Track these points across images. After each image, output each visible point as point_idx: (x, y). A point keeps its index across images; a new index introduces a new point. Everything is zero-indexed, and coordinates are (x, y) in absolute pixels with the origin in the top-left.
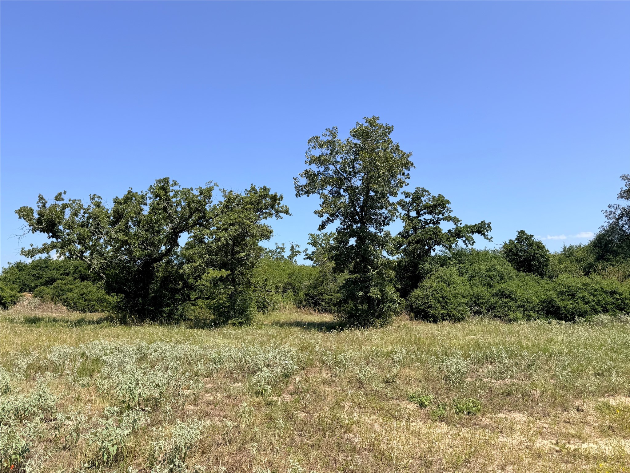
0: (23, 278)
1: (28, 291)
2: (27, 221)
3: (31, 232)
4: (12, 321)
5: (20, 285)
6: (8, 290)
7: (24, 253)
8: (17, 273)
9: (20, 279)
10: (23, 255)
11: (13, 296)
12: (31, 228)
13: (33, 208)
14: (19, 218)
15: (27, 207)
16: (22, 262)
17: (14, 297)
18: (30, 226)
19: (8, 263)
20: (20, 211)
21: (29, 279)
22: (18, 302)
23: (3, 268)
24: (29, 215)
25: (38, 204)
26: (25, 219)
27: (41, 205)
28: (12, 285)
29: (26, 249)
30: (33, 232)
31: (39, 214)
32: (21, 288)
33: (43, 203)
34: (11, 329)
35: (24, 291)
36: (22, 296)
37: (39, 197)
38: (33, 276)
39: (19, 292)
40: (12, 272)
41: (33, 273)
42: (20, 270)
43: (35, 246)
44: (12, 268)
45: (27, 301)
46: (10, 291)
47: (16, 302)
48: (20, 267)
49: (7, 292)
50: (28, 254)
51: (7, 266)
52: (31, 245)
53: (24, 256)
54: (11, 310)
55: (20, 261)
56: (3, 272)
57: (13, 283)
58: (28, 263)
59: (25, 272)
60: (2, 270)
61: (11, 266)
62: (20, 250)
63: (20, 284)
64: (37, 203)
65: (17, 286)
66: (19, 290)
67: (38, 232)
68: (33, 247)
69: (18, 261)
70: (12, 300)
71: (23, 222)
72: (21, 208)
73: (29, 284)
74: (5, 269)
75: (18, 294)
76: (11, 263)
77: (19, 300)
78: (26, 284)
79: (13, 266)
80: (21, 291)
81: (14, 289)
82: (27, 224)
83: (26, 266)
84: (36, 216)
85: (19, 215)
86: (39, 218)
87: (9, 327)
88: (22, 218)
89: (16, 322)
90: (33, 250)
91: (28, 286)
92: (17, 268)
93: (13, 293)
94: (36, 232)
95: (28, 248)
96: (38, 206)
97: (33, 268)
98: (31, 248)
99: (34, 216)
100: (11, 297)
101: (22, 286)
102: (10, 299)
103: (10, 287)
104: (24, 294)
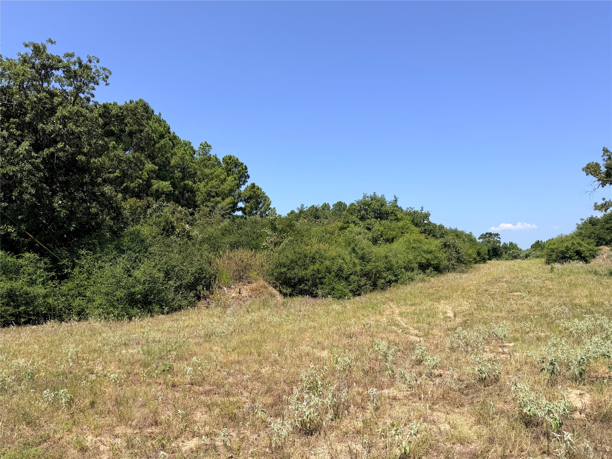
0: (597, 232)
1: (604, 245)
2: (595, 176)
3: (601, 186)
4: (596, 273)
5: (596, 240)
6: (585, 245)
7: (597, 207)
8: (591, 229)
9: (594, 234)
10: (597, 209)
11: (590, 250)
12: (600, 182)
13: (598, 163)
14: (587, 175)
15: (593, 162)
16: (594, 217)
17: (592, 251)
18: (599, 180)
19: (581, 219)
20: (587, 168)
21: (604, 232)
22: (597, 255)
23: (576, 224)
24: (596, 170)
25: (603, 158)
26: (592, 175)
27: (606, 157)
28: (588, 239)
29: (599, 204)
30: (603, 186)
31: (606, 167)
32: (598, 242)
33: (608, 155)
34: (598, 281)
35: (601, 245)
36: (599, 250)
37: (603, 150)
38: (608, 229)
39: (596, 246)
40: (586, 228)
41: (606, 227)
42: (593, 225)
43: (607, 200)
44: (585, 224)
45: (606, 254)
46: (587, 246)
47: (595, 255)
48: (592, 222)
49: (585, 247)
50: (602, 208)
51: (580, 222)
52: (604, 199)
53: (597, 211)
54: (592, 263)
55: (592, 216)
56: (578, 228)
57: (589, 238)
58: (600, 218)
59: (598, 227)
60: (576, 226)
61: (584, 221)
62: (593, 205)
63: (596, 238)
64: (602, 156)
65: (593, 240)
66: (595, 244)
67: (608, 185)
68: (605, 200)
69: (590, 216)
70: (590, 254)
71: (591, 178)
72: (588, 165)
73: (604, 237)
74: (578, 225)
75: (596, 248)
76: (583, 219)
77: (597, 253)
78: (601, 238)
79: (585, 222)
80: (597, 245)
81: (591, 243)
82: (596, 179)
83: (598, 220)
84: (603, 169)
85: (586, 172)
86: (607, 171)
87: (595, 279)
88: (590, 174)
89: (601, 275)
90: (606, 204)
91: (604, 239)
92: (590, 223)
93: (591, 247)
94: (605, 185)
95: (600, 202)
96: (604, 159)
97: (606, 222)
98: (604, 202)
99: (601, 170)
100: (589, 251)
101: (598, 240)
102: (589, 253)
103: (586, 242)
104: (601, 247)
